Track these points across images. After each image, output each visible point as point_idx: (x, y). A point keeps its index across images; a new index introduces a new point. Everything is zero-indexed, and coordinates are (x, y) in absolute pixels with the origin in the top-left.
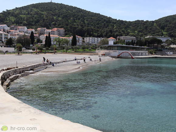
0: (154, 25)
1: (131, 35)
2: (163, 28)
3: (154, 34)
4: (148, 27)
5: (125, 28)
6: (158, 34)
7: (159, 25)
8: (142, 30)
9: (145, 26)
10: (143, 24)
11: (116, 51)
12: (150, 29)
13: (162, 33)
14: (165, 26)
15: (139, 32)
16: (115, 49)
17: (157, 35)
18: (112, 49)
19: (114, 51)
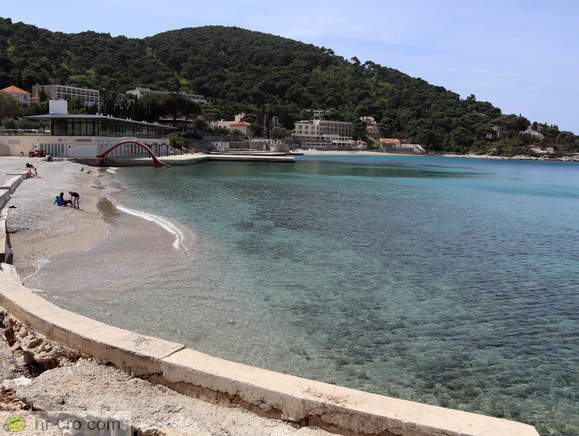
0: (146, 54)
1: (76, 82)
2: (176, 65)
3: (151, 81)
4: (129, 58)
5: (49, 57)
6: (164, 82)
7: (164, 56)
8: (109, 66)
9: (118, 53)
10: (112, 46)
11: (89, 138)
12: (139, 66)
13: (177, 82)
14: (181, 59)
15: (101, 72)
16: (84, 131)
17: (162, 85)
18: (70, 130)
19: (79, 138)
